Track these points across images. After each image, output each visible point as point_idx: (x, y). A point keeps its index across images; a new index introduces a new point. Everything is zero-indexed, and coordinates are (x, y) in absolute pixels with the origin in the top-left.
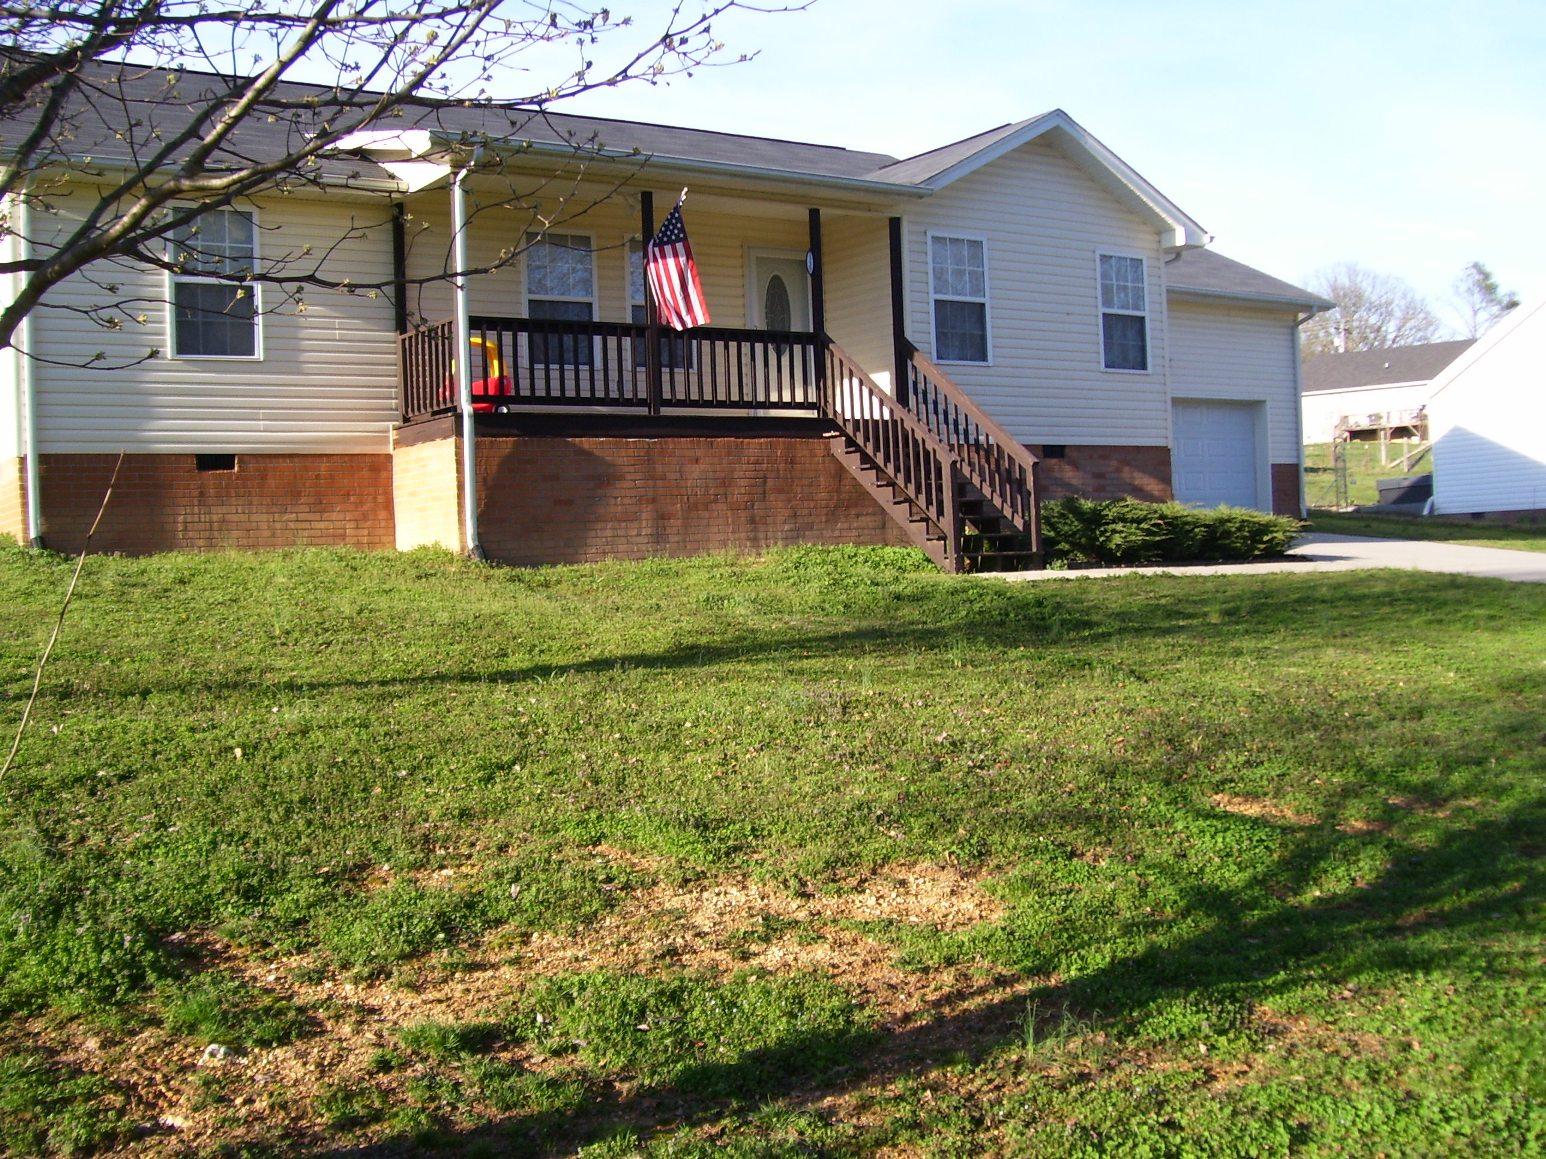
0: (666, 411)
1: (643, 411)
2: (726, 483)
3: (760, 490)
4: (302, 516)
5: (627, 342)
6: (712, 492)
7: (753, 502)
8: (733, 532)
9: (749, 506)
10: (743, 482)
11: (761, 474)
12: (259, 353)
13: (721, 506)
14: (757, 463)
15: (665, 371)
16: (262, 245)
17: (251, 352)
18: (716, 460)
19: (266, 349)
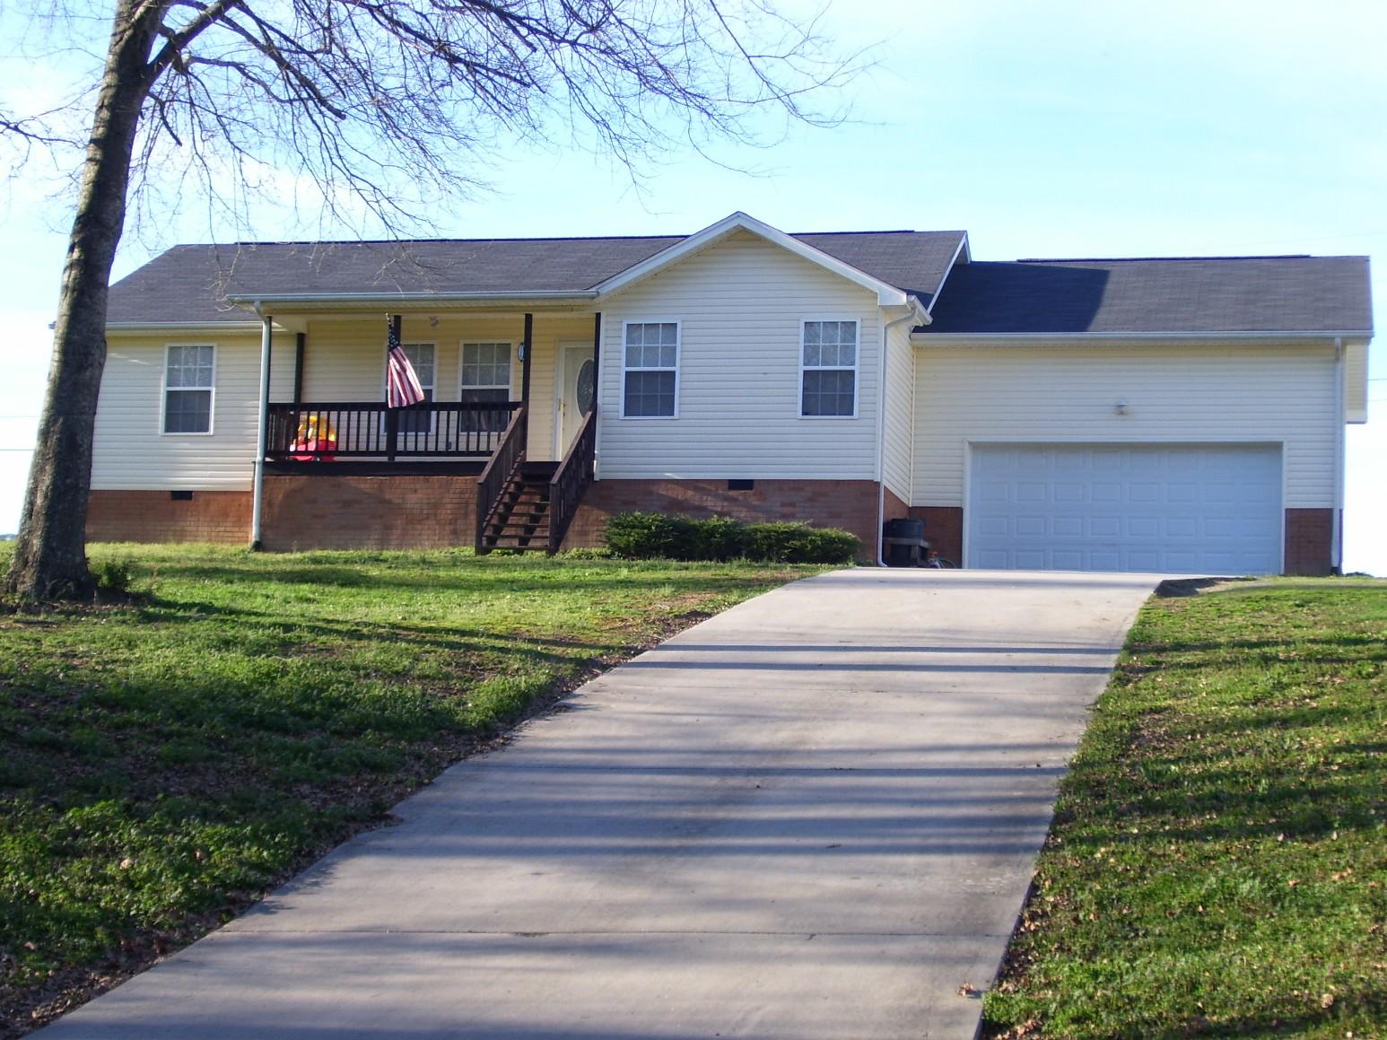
0: (398, 459)
1: (385, 459)
2: (436, 506)
3: (463, 512)
4: (228, 529)
5: (454, 415)
6: (425, 512)
7: (456, 520)
8: (439, 539)
9: (453, 522)
10: (449, 506)
11: (464, 501)
12: (211, 432)
13: (431, 522)
14: (462, 493)
15: (401, 434)
16: (218, 366)
17: (207, 429)
18: (430, 491)
19: (215, 428)
